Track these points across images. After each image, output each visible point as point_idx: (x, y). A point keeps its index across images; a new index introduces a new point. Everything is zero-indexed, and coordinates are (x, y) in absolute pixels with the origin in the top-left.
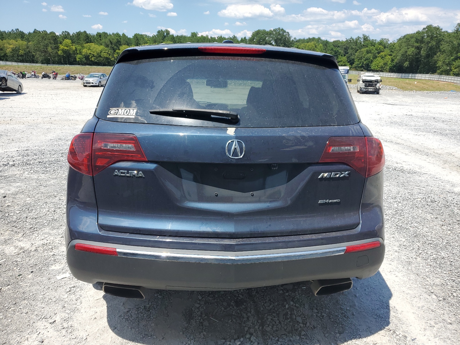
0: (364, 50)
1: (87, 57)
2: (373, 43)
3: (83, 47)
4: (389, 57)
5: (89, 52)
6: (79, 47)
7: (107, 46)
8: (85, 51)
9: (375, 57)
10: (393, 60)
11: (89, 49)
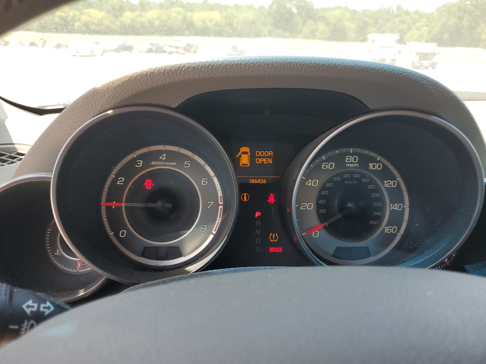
0: (397, 19)
1: (87, 25)
2: (407, 13)
3: (82, 13)
4: (426, 28)
5: (88, 19)
6: (77, 14)
7: (109, 12)
8: (84, 18)
9: (409, 28)
10: (430, 32)
11: (89, 16)
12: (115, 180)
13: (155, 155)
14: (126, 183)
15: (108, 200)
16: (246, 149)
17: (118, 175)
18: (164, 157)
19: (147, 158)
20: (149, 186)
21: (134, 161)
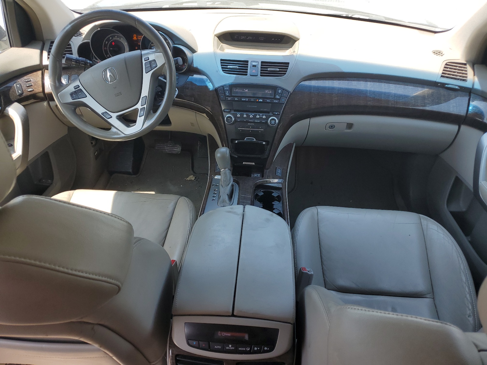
12: (105, 42)
13: (114, 36)
14: (108, 43)
15: (104, 47)
16: (135, 35)
17: (106, 41)
18: (116, 37)
19: (113, 37)
20: (113, 44)
21: (109, 38)
